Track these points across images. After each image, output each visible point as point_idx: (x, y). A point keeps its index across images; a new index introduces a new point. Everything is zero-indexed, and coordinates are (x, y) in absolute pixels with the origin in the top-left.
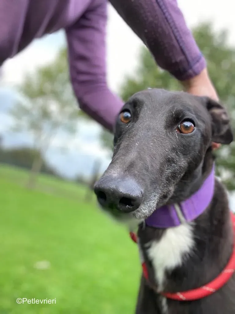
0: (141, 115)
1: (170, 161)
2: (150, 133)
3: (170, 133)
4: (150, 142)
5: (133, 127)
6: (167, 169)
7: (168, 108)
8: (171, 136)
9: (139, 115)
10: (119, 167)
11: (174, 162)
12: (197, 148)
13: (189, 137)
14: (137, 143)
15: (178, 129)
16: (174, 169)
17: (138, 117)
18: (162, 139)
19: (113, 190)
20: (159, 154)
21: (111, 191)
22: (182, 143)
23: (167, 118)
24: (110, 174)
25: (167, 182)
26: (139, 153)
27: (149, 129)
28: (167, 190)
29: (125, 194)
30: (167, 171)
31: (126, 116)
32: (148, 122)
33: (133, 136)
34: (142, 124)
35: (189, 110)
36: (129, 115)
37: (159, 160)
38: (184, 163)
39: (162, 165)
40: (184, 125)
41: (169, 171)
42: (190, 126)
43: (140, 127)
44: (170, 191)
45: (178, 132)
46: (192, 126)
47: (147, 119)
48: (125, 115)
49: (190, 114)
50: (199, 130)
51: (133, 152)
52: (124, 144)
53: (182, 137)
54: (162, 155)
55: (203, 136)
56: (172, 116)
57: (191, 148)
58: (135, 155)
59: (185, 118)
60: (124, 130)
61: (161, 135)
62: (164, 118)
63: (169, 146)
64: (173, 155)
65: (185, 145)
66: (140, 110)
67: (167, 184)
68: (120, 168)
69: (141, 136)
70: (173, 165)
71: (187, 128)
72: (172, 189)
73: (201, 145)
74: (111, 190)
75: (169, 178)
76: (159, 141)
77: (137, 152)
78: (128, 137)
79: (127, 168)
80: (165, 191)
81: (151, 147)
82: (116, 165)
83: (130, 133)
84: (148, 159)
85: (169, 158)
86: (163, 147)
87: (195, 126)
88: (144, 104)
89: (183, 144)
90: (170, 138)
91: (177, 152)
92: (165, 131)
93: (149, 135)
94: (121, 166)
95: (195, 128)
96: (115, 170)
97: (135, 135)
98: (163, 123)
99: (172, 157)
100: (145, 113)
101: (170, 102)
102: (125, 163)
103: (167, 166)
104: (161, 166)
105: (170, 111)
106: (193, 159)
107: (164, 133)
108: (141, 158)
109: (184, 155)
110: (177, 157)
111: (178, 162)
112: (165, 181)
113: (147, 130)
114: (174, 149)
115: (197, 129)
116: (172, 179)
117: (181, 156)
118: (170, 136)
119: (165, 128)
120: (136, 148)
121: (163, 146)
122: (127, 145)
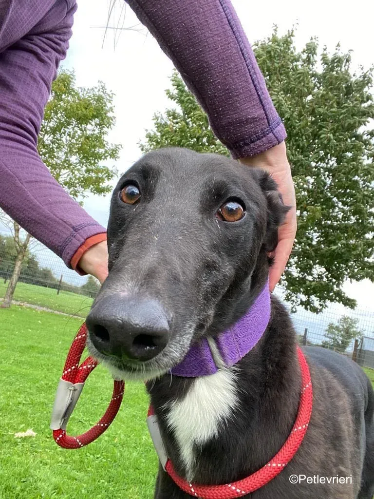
0: (158, 190)
1: (209, 267)
2: (176, 220)
3: (207, 220)
4: (177, 235)
5: (145, 209)
6: (205, 280)
7: (202, 180)
8: (210, 226)
9: (154, 191)
10: (132, 277)
11: (215, 268)
12: (249, 245)
13: (236, 227)
14: (157, 237)
15: (219, 213)
16: (215, 279)
17: (153, 194)
18: (196, 230)
19: (122, 320)
20: (192, 254)
21: (118, 322)
22: (225, 236)
23: (202, 195)
24: (115, 293)
25: (204, 303)
26: (162, 253)
27: (173, 213)
28: (205, 315)
29: (144, 328)
30: (205, 283)
31: (130, 192)
32: (170, 203)
33: (147, 224)
34: (162, 206)
35: (236, 184)
36: (136, 191)
37: (193, 264)
38: (229, 269)
39: (198, 272)
40: (227, 207)
41: (208, 283)
42: (236, 209)
43: (158, 211)
44: (208, 316)
45: (219, 219)
46: (240, 209)
47: (169, 198)
48: (129, 189)
49: (238, 190)
50: (251, 216)
51: (151, 251)
52: (132, 237)
53: (226, 227)
54: (197, 256)
55: (256, 225)
56: (210, 192)
57: (239, 244)
58: (155, 256)
59: (229, 195)
60: (128, 216)
61: (194, 224)
62: (197, 196)
63: (208, 242)
64: (214, 256)
65: (231, 240)
66: (156, 183)
67: (205, 305)
68: (132, 280)
69: (161, 224)
70: (214, 272)
71: (231, 212)
72: (211, 312)
73: (254, 241)
74: (119, 320)
75: (209, 295)
76: (191, 232)
77: (159, 250)
78: (138, 227)
79: (145, 279)
80: (202, 317)
81: (180, 242)
82: (125, 275)
83: (140, 220)
84: (177, 263)
85: (208, 262)
86: (198, 243)
87: (245, 209)
88: (162, 174)
89: (228, 238)
90: (209, 229)
91: (219, 252)
92: (200, 217)
93: (175, 222)
94: (134, 275)
95: (245, 212)
96: (123, 285)
97: (151, 223)
98: (197, 204)
99: (214, 259)
100: (164, 187)
101: (205, 170)
102: (139, 270)
103: (205, 275)
104: (197, 276)
105: (206, 184)
106: (243, 263)
107: (199, 220)
108: (165, 261)
109: (229, 256)
110: (220, 260)
111: (222, 268)
112: (202, 301)
113: (170, 215)
114: (214, 247)
115: (248, 214)
116: (212, 297)
117: (225, 258)
118: (208, 225)
119: (201, 211)
120: (156, 244)
121: (199, 241)
122: (138, 239)
